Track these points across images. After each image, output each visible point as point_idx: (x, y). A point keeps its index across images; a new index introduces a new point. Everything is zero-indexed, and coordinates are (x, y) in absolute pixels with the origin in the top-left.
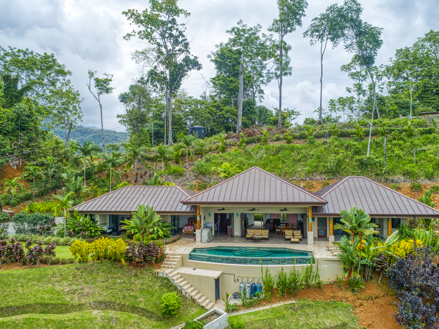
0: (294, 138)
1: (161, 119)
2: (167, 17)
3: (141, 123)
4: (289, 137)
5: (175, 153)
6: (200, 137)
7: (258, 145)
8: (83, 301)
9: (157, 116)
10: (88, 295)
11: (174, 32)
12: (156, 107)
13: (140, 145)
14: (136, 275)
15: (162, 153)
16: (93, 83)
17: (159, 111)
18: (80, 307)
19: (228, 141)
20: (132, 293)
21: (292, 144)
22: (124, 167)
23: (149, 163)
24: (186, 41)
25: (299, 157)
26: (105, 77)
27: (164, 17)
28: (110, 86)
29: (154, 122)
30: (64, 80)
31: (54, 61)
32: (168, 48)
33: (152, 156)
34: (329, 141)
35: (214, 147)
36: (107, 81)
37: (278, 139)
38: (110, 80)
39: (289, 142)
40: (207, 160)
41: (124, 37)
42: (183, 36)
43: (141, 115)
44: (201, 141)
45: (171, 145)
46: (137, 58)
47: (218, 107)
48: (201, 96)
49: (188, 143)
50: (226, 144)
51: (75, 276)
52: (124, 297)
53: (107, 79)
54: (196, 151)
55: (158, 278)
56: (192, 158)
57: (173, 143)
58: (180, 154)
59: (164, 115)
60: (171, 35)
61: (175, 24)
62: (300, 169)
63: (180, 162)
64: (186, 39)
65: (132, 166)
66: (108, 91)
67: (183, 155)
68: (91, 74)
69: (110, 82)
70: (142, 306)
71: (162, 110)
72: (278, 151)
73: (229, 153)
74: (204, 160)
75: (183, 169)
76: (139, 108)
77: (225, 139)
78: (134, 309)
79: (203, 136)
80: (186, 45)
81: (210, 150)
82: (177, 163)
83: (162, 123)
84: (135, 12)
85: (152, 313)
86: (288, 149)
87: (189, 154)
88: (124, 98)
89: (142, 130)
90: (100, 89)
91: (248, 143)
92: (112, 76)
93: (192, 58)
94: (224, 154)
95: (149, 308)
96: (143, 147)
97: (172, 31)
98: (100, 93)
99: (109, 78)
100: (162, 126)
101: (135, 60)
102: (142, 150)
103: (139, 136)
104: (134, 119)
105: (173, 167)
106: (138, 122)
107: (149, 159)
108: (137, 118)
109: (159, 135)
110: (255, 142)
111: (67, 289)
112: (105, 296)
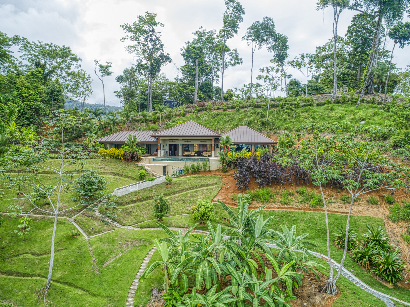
0: (228, 108)
1: (146, 95)
2: (149, 28)
3: (132, 97)
4: (224, 108)
5: (153, 117)
6: (170, 107)
7: (205, 112)
8: (105, 171)
9: (143, 93)
10: (107, 170)
11: (154, 38)
12: (142, 86)
13: (130, 111)
14: (128, 165)
15: (144, 116)
16: (98, 68)
17: (144, 89)
18: (104, 173)
19: (187, 110)
20: (126, 171)
21: (226, 112)
22: (120, 126)
23: (136, 124)
24: (162, 43)
25: (228, 119)
26: (107, 64)
27: (147, 27)
28: (110, 71)
29: (141, 96)
30: (77, 65)
31: (70, 51)
32: (150, 48)
33: (138, 119)
34: (248, 110)
35: (178, 113)
36: (107, 67)
37: (218, 109)
38: (110, 66)
39: (225, 110)
40: (173, 122)
41: (121, 40)
42: (159, 40)
43: (131, 92)
44: (170, 109)
45: (151, 112)
46: (129, 51)
47: (185, 87)
48: (175, 79)
49: (161, 111)
50: (186, 112)
51: (101, 163)
52: (123, 172)
53: (108, 66)
54: (167, 116)
55: (137, 166)
56: (164, 120)
57: (152, 111)
58: (156, 117)
59: (147, 92)
60: (151, 40)
61: (154, 32)
62: (228, 127)
63: (157, 123)
64: (161, 42)
65: (125, 125)
66: (108, 74)
67: (158, 118)
68: (97, 62)
69: (110, 68)
70: (130, 175)
71: (146, 89)
72: (216, 116)
73: (187, 117)
74: (171, 121)
75: (158, 127)
76: (130, 87)
77: (186, 108)
78: (127, 177)
79: (172, 106)
80: (162, 46)
81: (176, 115)
82: (155, 123)
83: (146, 97)
84: (128, 26)
85: (135, 178)
86: (222, 115)
87: (162, 118)
88: (120, 79)
89: (132, 102)
90: (103, 73)
91: (199, 111)
92: (112, 63)
93: (165, 54)
94: (184, 118)
95: (134, 177)
96: (133, 113)
97: (152, 37)
98: (103, 76)
99: (109, 65)
100: (146, 100)
101: (127, 52)
102: (132, 115)
103: (130, 106)
104: (127, 94)
105: (152, 125)
106: (129, 96)
107: (136, 121)
108: (129, 94)
109: (144, 106)
110: (204, 111)
111: (98, 167)
112: (115, 171)
